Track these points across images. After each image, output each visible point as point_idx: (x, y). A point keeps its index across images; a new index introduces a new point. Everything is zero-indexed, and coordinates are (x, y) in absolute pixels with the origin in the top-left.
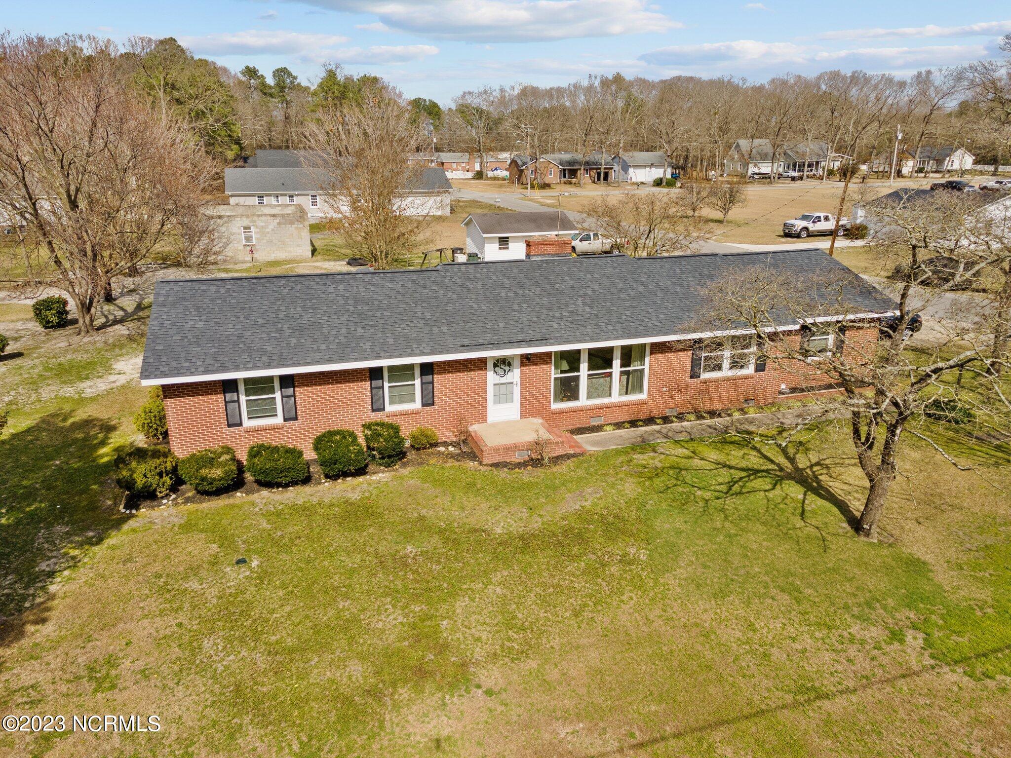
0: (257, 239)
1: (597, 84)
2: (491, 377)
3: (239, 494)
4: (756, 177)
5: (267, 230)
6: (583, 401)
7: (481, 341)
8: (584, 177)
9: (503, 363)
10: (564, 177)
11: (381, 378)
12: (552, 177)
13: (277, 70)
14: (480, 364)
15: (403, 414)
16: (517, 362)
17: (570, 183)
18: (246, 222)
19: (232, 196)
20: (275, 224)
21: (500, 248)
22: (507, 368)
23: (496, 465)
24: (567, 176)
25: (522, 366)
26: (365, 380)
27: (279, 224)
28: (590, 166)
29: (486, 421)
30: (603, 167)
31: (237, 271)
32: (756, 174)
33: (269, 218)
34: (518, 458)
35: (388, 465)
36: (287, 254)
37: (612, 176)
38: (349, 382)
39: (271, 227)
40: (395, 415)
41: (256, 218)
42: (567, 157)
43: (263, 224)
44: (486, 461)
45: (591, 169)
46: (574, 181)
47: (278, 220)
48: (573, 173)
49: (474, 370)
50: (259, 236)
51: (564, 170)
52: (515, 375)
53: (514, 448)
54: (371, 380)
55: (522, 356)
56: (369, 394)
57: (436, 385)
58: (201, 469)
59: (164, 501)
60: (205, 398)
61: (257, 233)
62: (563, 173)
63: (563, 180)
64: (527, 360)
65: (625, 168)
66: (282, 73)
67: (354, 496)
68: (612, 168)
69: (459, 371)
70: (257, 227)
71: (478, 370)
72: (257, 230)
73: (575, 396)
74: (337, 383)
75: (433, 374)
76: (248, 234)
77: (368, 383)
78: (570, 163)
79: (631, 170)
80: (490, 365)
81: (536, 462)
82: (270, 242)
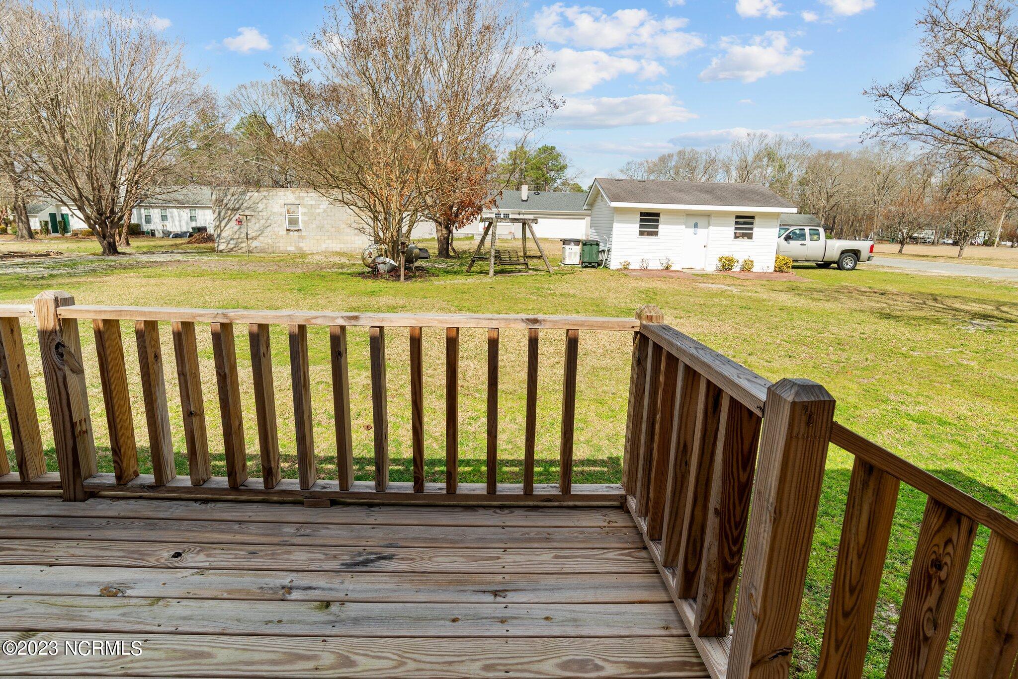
0: (305, 222)
5: (318, 211)
18: (291, 198)
21: (642, 233)
36: (342, 246)
39: (323, 207)
41: (303, 194)
43: (313, 202)
50: (306, 219)
61: (304, 214)
70: (304, 206)
72: (305, 210)
76: (292, 215)
82: (321, 227)
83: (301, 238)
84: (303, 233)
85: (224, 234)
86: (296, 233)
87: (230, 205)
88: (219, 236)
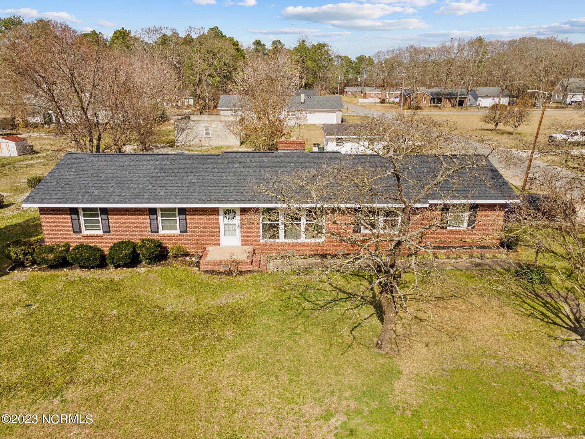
0: (212, 134)
1: (456, 44)
2: (222, 220)
3: (65, 269)
4: (573, 103)
5: (217, 129)
6: (281, 239)
7: (212, 198)
8: (446, 103)
9: (229, 212)
10: (434, 102)
11: (156, 214)
12: (425, 103)
13: (274, 42)
14: (215, 211)
15: (169, 236)
16: (238, 212)
17: (437, 107)
18: (206, 124)
19: (221, 110)
20: (222, 126)
21: (337, 145)
22: (233, 215)
23: (206, 272)
24: (436, 102)
25: (241, 215)
26: (147, 215)
27: (224, 126)
28: (450, 96)
29: (219, 245)
30: (458, 97)
31: (196, 151)
32: (574, 102)
33: (218, 123)
34: (222, 269)
35: (149, 264)
36: (228, 143)
37: (466, 103)
38: (137, 215)
39: (219, 128)
40: (164, 236)
41: (211, 123)
42: (435, 90)
43: (215, 126)
44: (203, 268)
45: (452, 98)
46: (439, 105)
47: (223, 124)
48: (440, 100)
49: (211, 215)
51: (434, 99)
52: (237, 220)
53: (220, 263)
54: (150, 215)
55: (240, 208)
56: (149, 222)
57: (188, 221)
58: (43, 253)
59: (29, 268)
60: (61, 216)
61: (212, 131)
62: (433, 100)
63: (432, 105)
64: (244, 211)
65: (476, 97)
66: (277, 44)
67: (117, 278)
68: (466, 98)
69: (202, 215)
70: (212, 127)
71: (213, 215)
72: (212, 129)
73: (276, 236)
74: (131, 215)
75: (186, 215)
76: (207, 131)
77: (148, 217)
78: (437, 94)
79: (479, 99)
80: (221, 212)
81: (229, 273)
82: (219, 136)
83: (211, 140)
84: (211, 138)
85: (179, 139)
86: (209, 138)
87: (182, 128)
88: (177, 140)
